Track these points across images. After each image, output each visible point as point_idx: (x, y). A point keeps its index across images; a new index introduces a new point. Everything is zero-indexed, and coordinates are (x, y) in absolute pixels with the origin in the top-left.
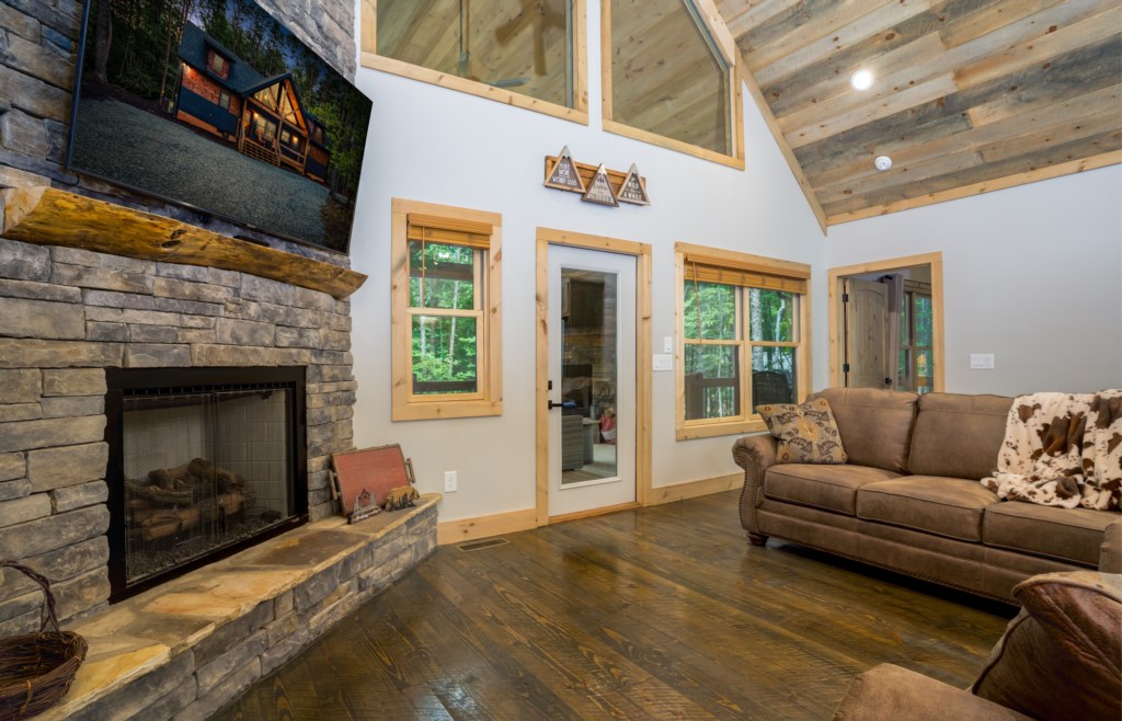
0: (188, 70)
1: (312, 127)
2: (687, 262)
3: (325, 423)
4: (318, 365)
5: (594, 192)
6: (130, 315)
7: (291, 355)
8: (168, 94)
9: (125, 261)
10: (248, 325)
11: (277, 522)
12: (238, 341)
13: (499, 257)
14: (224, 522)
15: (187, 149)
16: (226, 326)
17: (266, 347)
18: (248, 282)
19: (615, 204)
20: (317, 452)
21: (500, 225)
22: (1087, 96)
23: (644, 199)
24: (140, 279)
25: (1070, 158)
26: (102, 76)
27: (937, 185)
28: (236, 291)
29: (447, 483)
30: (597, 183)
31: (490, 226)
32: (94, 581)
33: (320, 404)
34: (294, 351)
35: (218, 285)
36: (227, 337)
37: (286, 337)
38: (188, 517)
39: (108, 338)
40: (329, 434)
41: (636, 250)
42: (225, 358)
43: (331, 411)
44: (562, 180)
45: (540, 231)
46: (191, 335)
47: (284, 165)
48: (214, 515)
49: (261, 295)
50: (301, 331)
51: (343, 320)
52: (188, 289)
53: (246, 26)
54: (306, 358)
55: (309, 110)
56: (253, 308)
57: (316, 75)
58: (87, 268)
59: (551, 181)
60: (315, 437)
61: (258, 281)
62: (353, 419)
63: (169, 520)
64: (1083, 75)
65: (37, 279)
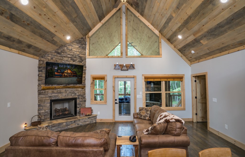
0: (56, 73)
1: (73, 72)
2: (145, 78)
3: (79, 104)
4: (79, 97)
5: (123, 69)
6: (53, 95)
7: (74, 97)
8: (54, 76)
9: (52, 90)
10: (67, 94)
11: (72, 115)
12: (66, 96)
13: (106, 81)
14: (65, 115)
15: (56, 79)
16: (64, 94)
17: (69, 96)
18: (67, 89)
19: (128, 70)
20: (78, 108)
21: (106, 76)
22: (219, 38)
23: (134, 68)
24: (53, 91)
25: (226, 50)
26: (47, 77)
27: (205, 56)
28: (66, 90)
29: (98, 113)
30: (124, 67)
31: (105, 77)
32: (48, 118)
33: (79, 102)
34: (74, 96)
35: (63, 90)
36: (64, 95)
37: (73, 95)
38: (61, 113)
39: (50, 97)
40: (81, 105)
41: (133, 77)
42: (64, 98)
43: (81, 103)
44: (117, 68)
45: (113, 76)
46: (59, 96)
47: (69, 77)
48: (65, 114)
49: (69, 90)
50: (75, 94)
51: (84, 91)
52: (59, 91)
53: (62, 66)
54: (76, 97)
55: (72, 70)
56: (68, 92)
57: (73, 66)
58: (48, 91)
59: (115, 68)
60: (78, 106)
61: (68, 89)
62: (86, 104)
63: (59, 114)
64: (216, 33)
65: (44, 93)
